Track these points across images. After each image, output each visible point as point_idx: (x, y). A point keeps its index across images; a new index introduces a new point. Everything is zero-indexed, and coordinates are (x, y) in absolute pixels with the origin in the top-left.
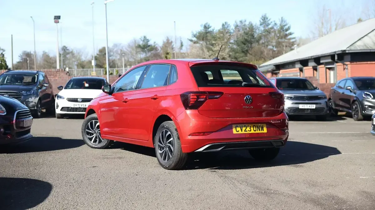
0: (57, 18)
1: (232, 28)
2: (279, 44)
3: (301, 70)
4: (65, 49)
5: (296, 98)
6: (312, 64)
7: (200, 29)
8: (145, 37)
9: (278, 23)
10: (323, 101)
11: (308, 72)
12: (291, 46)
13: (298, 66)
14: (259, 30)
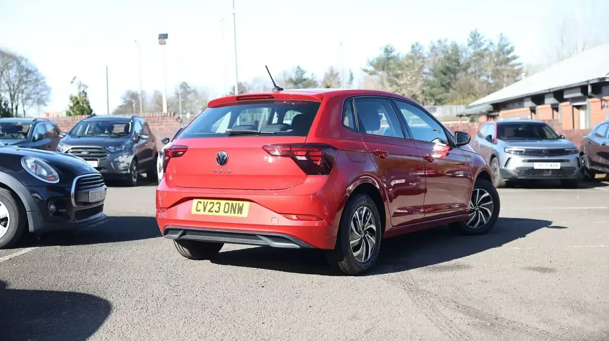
0: (164, 37)
1: (426, 51)
2: (496, 74)
3: (533, 111)
4: (184, 86)
5: (529, 153)
6: (550, 101)
7: (380, 53)
8: (298, 67)
9: (496, 42)
10: (572, 158)
11: (543, 114)
12: (515, 76)
13: (529, 104)
14: (467, 53)
